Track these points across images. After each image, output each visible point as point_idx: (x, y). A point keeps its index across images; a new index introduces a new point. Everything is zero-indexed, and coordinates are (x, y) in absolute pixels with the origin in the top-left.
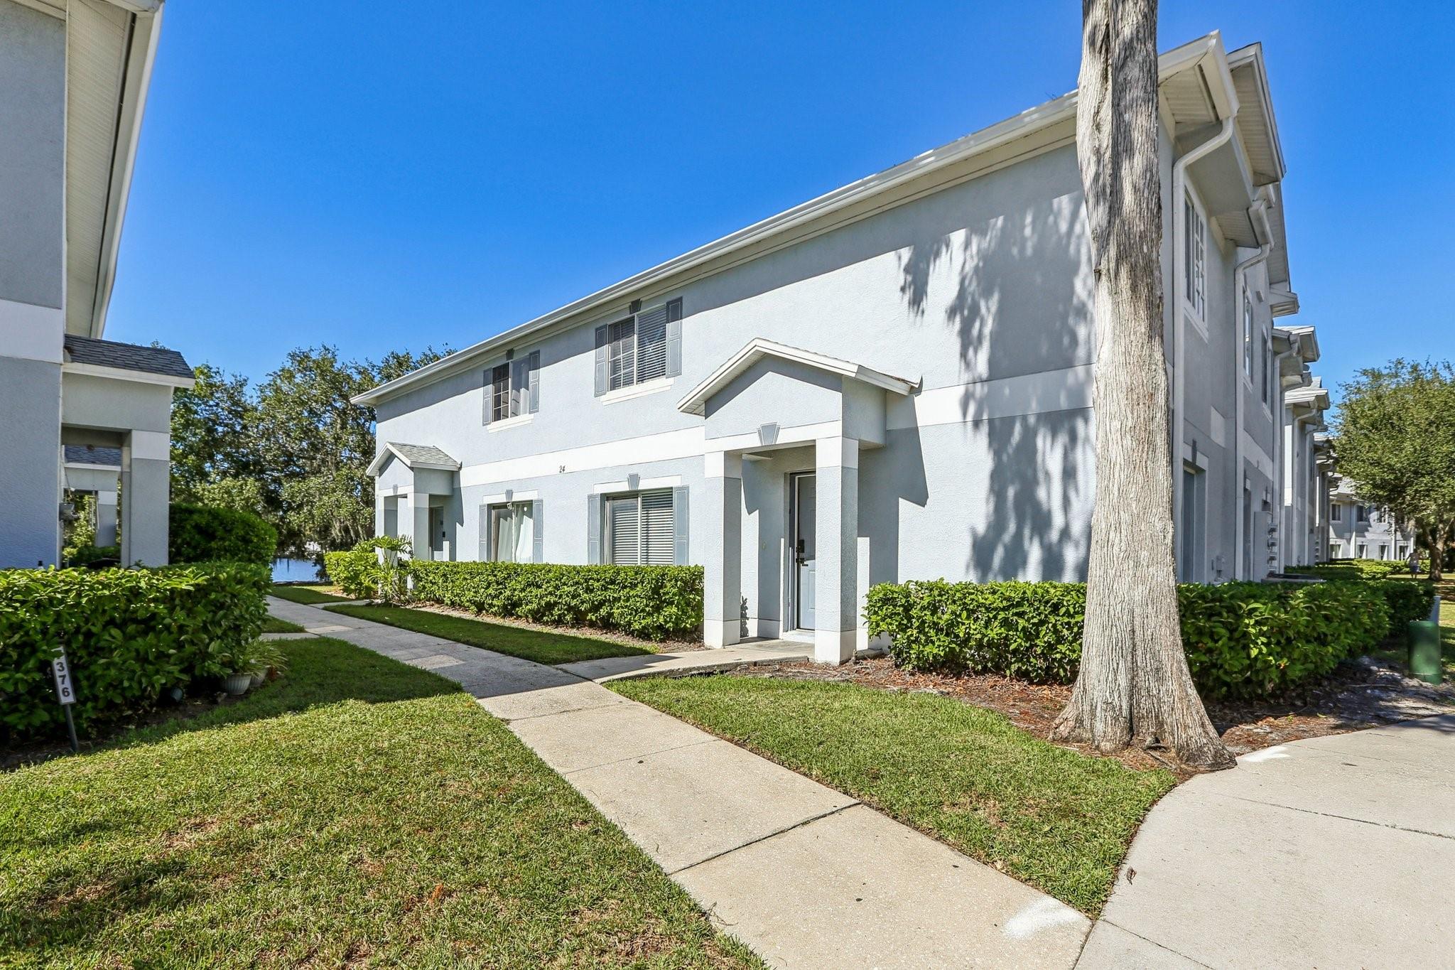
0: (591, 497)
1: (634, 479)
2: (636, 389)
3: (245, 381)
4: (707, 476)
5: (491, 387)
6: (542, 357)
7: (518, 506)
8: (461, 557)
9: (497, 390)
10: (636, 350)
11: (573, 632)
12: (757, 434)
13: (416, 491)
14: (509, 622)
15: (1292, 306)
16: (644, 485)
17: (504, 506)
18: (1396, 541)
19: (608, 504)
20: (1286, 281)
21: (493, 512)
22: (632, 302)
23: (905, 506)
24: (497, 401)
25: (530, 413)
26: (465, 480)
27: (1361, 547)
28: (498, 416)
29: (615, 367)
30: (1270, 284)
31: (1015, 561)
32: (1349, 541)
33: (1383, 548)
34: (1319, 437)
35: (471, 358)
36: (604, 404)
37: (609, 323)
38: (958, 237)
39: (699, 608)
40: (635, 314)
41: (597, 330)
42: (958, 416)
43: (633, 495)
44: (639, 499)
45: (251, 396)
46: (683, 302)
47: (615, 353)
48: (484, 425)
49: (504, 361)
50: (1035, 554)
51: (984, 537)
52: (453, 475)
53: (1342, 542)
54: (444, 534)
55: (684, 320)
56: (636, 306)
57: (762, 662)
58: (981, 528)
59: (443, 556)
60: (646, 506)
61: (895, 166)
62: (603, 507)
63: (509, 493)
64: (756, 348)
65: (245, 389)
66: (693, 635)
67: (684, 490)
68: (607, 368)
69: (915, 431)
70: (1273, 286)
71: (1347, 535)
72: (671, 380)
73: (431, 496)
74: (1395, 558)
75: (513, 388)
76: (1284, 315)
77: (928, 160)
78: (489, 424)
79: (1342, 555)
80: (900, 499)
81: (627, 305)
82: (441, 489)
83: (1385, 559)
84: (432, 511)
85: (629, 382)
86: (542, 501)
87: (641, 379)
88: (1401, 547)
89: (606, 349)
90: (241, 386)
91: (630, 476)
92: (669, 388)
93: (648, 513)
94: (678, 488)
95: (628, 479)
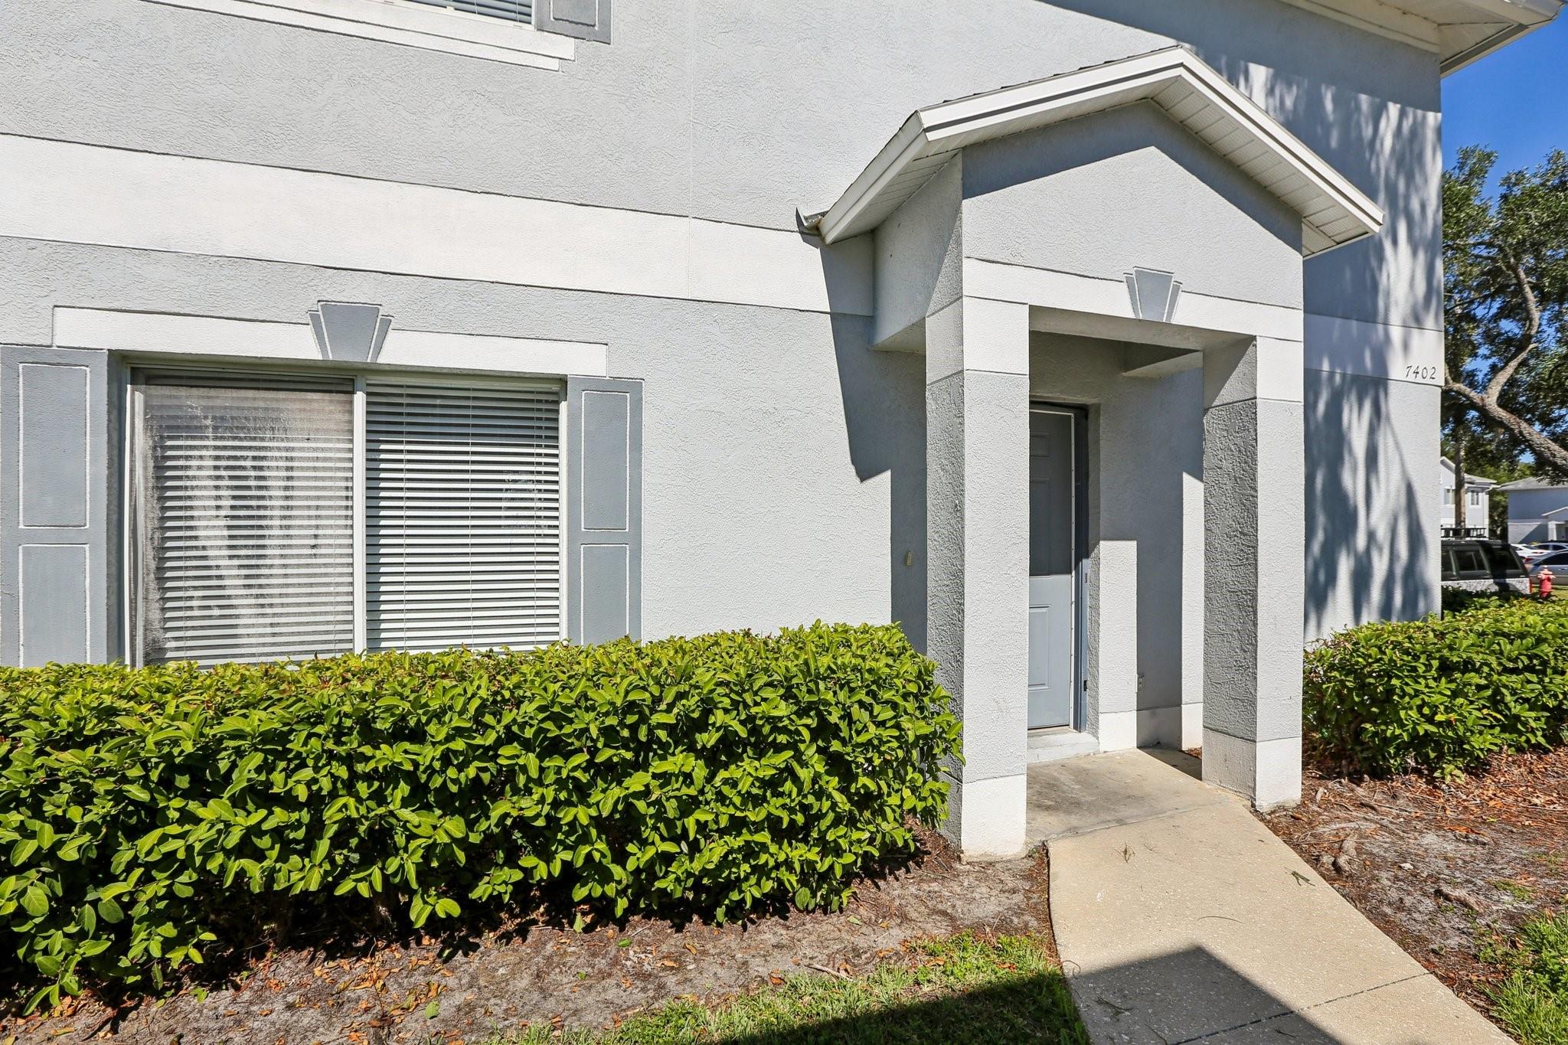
1: (353, 319)
12: (1124, 286)
43: (334, 379)
44: (360, 399)
64: (1181, 71)
67: (621, 397)
91: (327, 306)
92: (554, 64)
93: (400, 451)
94: (593, 384)
95: (315, 318)
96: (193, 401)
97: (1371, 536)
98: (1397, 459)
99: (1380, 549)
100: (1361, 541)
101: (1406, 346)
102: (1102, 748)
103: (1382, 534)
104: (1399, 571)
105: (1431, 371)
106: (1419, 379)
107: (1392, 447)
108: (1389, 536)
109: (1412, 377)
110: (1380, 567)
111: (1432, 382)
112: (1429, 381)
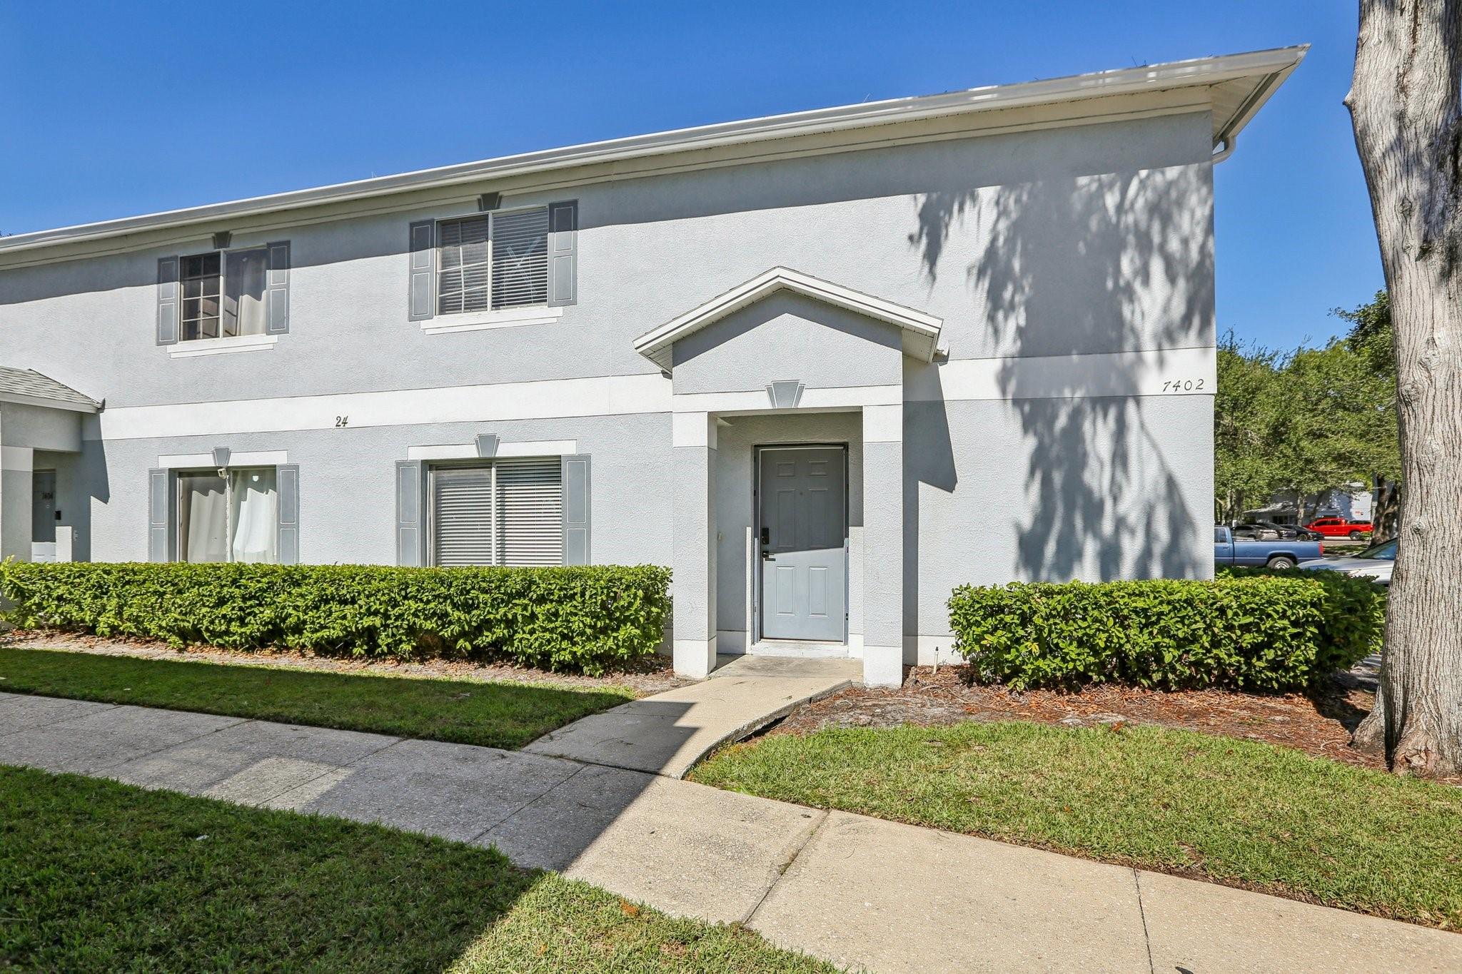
0: (402, 465)
1: (487, 441)
2: (489, 317)
4: (677, 442)
5: (176, 288)
6: (298, 252)
7: (235, 473)
8: (102, 553)
9: (191, 292)
10: (490, 263)
11: (416, 671)
12: (766, 393)
14: (265, 660)
16: (504, 451)
17: (211, 472)
19: (434, 475)
21: (180, 482)
22: (484, 195)
23: (927, 491)
24: (191, 309)
25: (269, 333)
26: (113, 428)
28: (192, 333)
29: (446, 283)
31: (1069, 556)
35: (126, 236)
36: (428, 332)
37: (437, 218)
40: (490, 213)
41: (412, 225)
42: (995, 393)
43: (485, 463)
44: (494, 470)
46: (579, 206)
47: (446, 262)
48: (159, 344)
49: (210, 249)
50: (1090, 548)
51: (1033, 530)
54: (58, 515)
55: (580, 232)
56: (490, 200)
58: (1027, 522)
59: (60, 551)
60: (502, 481)
61: (946, 92)
62: (424, 479)
63: (220, 453)
64: (779, 279)
67: (582, 461)
68: (433, 282)
69: (940, 405)
72: (559, 311)
73: (38, 454)
75: (227, 293)
77: (984, 96)
78: (175, 343)
80: (920, 483)
81: (475, 198)
82: (58, 439)
84: (37, 475)
85: (475, 304)
86: (297, 467)
87: (497, 304)
89: (433, 255)
91: (481, 437)
92: (555, 320)
93: (511, 489)
94: (571, 457)
95: (476, 441)
96: (446, 475)
97: (1120, 522)
98: (1154, 457)
99: (1133, 534)
100: (1107, 527)
101: (1161, 362)
102: (850, 655)
103: (1134, 517)
104: (1158, 549)
105: (1196, 383)
106: (1181, 391)
107: (1146, 445)
108: (1144, 521)
109: (1171, 390)
110: (1131, 548)
111: (1199, 391)
112: (1193, 391)
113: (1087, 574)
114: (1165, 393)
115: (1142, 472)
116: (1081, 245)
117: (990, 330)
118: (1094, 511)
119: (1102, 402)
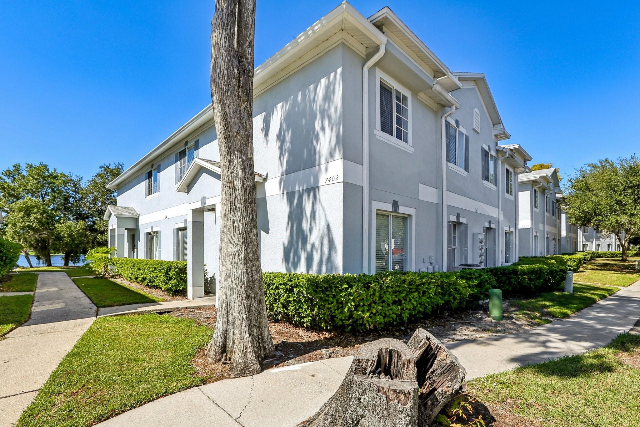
0: (174, 229)
1: (185, 221)
3: (82, 178)
5: (147, 181)
6: (161, 167)
7: (154, 233)
8: (139, 257)
9: (149, 182)
10: (186, 163)
12: (201, 202)
13: (118, 227)
15: (505, 136)
17: (151, 233)
18: (615, 242)
19: (180, 233)
20: (500, 123)
21: (148, 236)
23: (263, 233)
24: (149, 187)
25: (158, 192)
26: (141, 222)
27: (598, 245)
28: (150, 193)
29: (181, 171)
30: (494, 125)
32: (592, 242)
33: (609, 245)
34: (558, 196)
37: (179, 151)
38: (279, 106)
39: (186, 281)
40: (186, 147)
41: (176, 154)
43: (186, 228)
45: (84, 185)
46: (199, 141)
47: (180, 165)
48: (145, 197)
49: (151, 169)
51: (288, 246)
52: (137, 220)
53: (589, 243)
55: (200, 150)
56: (186, 143)
57: (190, 307)
59: (135, 256)
62: (178, 234)
63: (152, 228)
64: (196, 162)
65: (81, 182)
66: (183, 293)
68: (178, 171)
69: (265, 198)
70: (495, 126)
71: (591, 240)
73: (128, 229)
74: (615, 250)
75: (153, 181)
76: (503, 139)
78: (147, 197)
79: (589, 249)
80: (261, 231)
81: (184, 143)
82: (131, 226)
83: (610, 250)
86: (161, 231)
88: (618, 245)
89: (178, 163)
90: (80, 180)
97: (313, 245)
98: (324, 215)
99: (317, 251)
100: (309, 247)
101: (326, 169)
103: (317, 244)
104: (325, 259)
105: (336, 177)
106: (331, 182)
107: (321, 209)
108: (320, 245)
109: (328, 182)
110: (316, 257)
111: (337, 181)
112: (335, 181)
113: (302, 269)
114: (327, 184)
115: (320, 223)
116: (304, 120)
117: (280, 164)
118: (305, 241)
119: (308, 191)
